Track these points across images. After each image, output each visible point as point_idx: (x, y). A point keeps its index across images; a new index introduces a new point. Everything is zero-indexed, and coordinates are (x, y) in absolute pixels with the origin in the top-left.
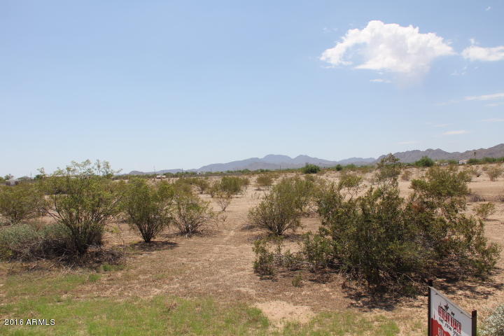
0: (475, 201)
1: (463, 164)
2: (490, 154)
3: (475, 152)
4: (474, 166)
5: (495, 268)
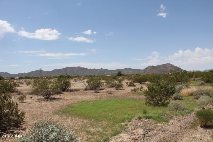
0: (19, 94)
1: (17, 79)
2: (28, 75)
3: (22, 74)
4: (21, 80)
5: (24, 122)
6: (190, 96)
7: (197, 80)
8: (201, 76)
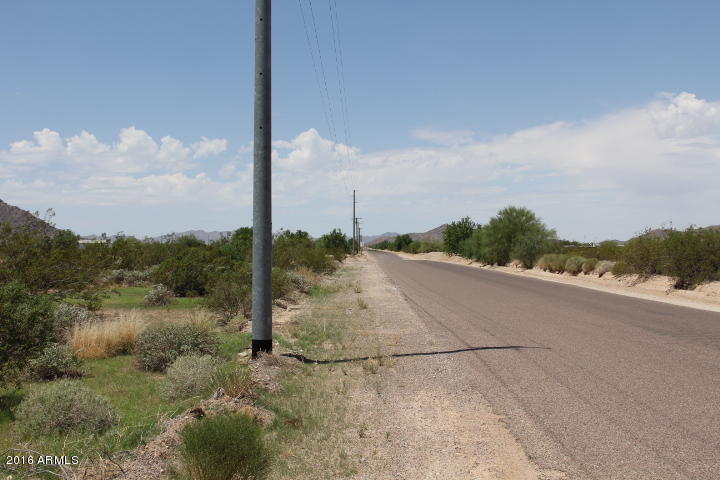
6: (114, 355)
7: (130, 283)
8: (150, 265)
